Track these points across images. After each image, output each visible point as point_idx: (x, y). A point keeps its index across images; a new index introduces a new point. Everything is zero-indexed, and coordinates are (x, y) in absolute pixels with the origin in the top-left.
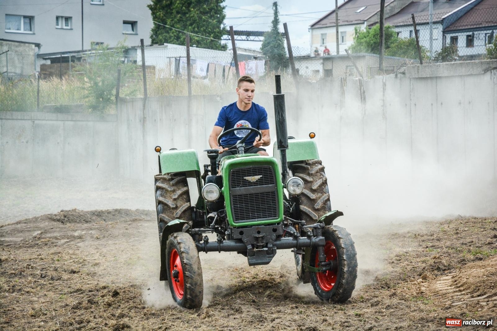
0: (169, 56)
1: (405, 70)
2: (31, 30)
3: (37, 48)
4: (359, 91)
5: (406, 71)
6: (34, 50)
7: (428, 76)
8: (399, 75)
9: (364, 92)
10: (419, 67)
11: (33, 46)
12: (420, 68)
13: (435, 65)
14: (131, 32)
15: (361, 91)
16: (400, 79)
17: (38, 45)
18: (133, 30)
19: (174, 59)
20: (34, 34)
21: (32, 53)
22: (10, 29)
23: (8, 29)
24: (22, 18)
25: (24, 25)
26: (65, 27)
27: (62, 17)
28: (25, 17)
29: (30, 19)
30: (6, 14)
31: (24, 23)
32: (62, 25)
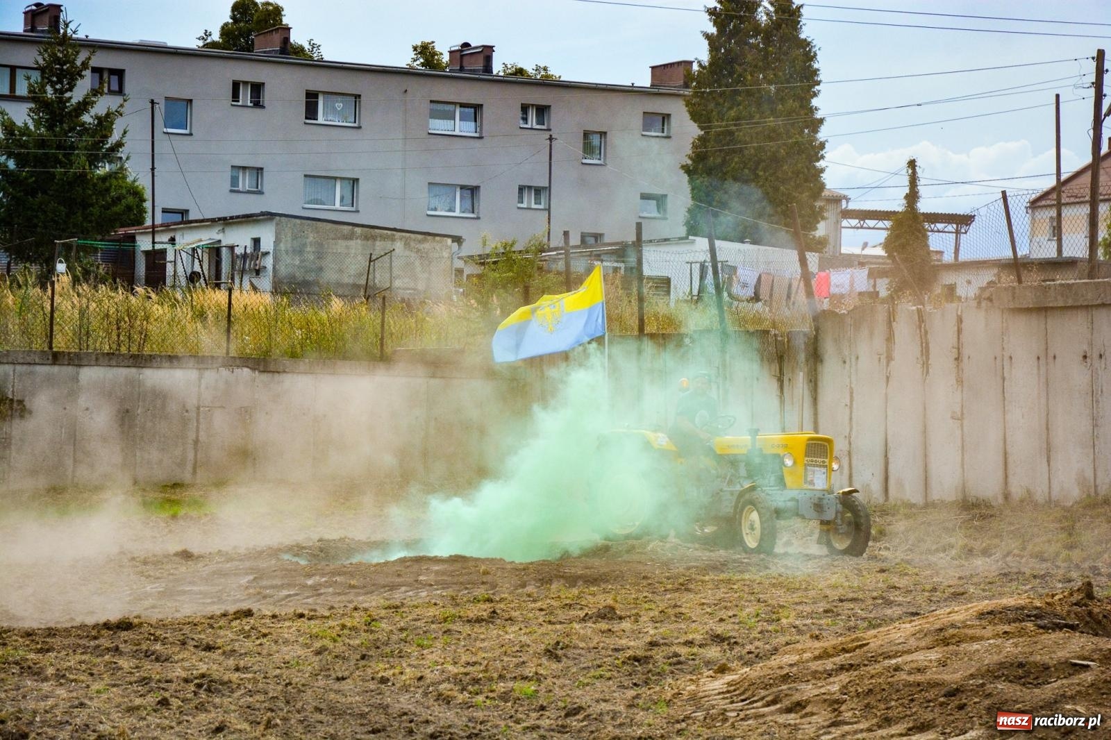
0: (691, 260)
1: (992, 295)
2: (473, 212)
3: (456, 244)
4: (918, 331)
5: (994, 297)
6: (450, 247)
7: (1031, 306)
8: (984, 304)
9: (926, 332)
10: (1014, 288)
11: (449, 241)
12: (1017, 291)
13: (1042, 286)
14: (655, 214)
15: (921, 331)
16: (986, 310)
17: (458, 240)
18: (659, 211)
19: (698, 265)
20: (478, 218)
21: (446, 254)
22: (435, 209)
23: (432, 210)
24: (458, 190)
25: (461, 201)
26: (534, 206)
27: (530, 187)
28: (462, 187)
29: (473, 191)
30: (429, 184)
31: (462, 198)
32: (529, 202)
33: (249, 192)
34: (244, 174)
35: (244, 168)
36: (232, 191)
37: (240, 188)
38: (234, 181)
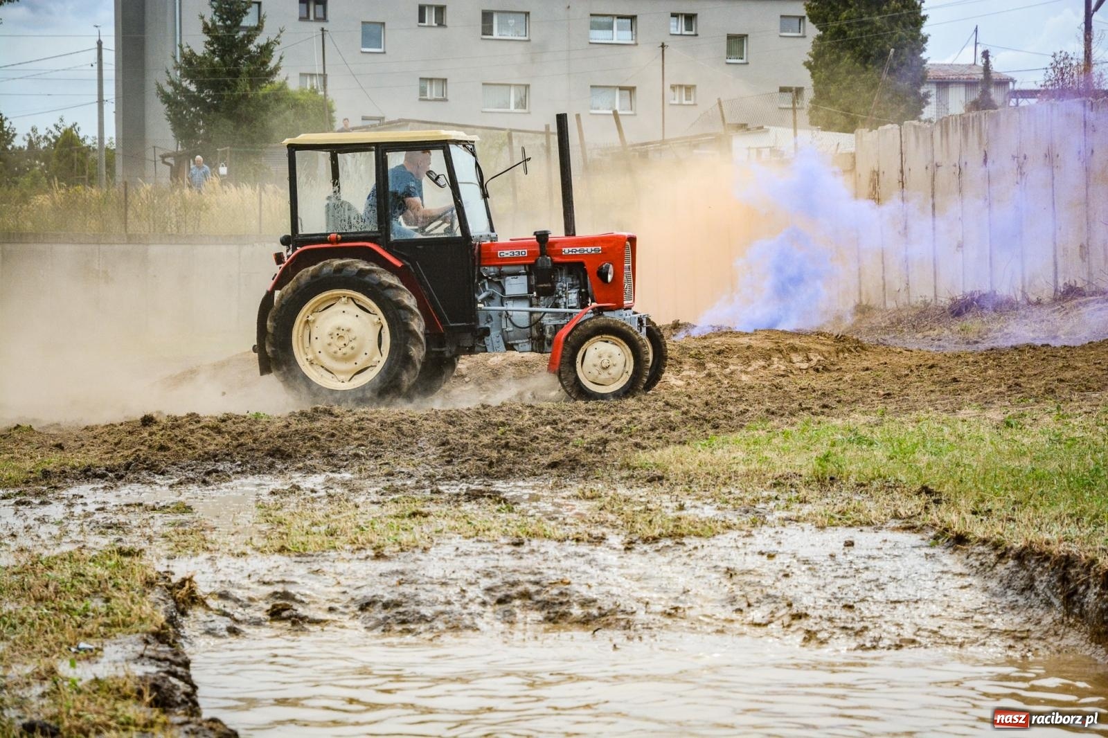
2: (631, 110)
20: (635, 115)
22: (598, 109)
23: (595, 109)
24: (617, 92)
25: (620, 101)
26: (684, 102)
27: (681, 86)
28: (621, 88)
29: (632, 90)
30: (592, 86)
31: (621, 96)
32: (680, 98)
33: (435, 100)
34: (431, 84)
35: (431, 80)
36: (420, 100)
37: (428, 97)
38: (423, 92)
